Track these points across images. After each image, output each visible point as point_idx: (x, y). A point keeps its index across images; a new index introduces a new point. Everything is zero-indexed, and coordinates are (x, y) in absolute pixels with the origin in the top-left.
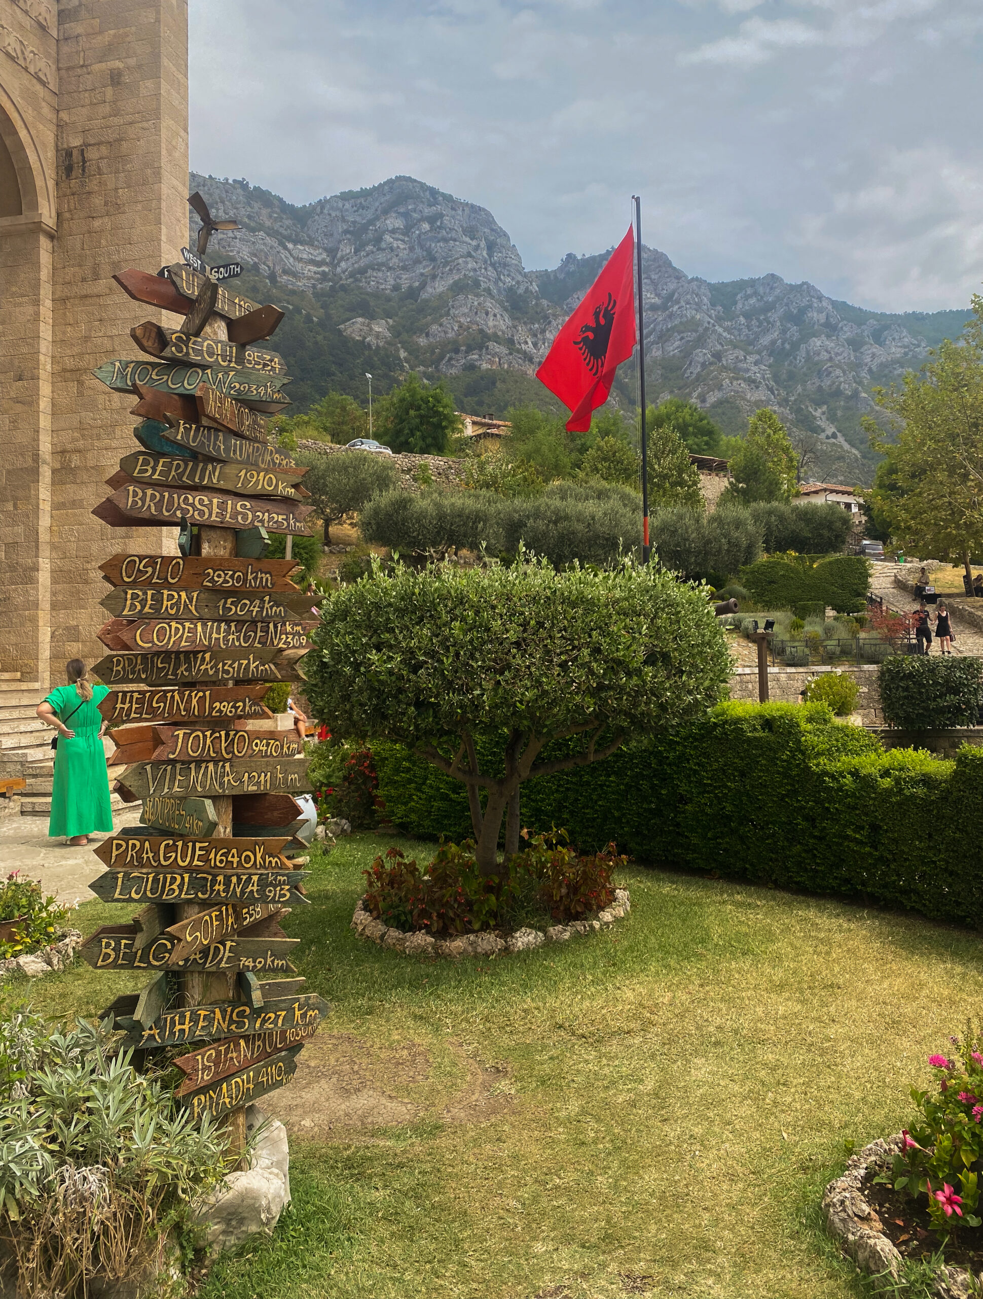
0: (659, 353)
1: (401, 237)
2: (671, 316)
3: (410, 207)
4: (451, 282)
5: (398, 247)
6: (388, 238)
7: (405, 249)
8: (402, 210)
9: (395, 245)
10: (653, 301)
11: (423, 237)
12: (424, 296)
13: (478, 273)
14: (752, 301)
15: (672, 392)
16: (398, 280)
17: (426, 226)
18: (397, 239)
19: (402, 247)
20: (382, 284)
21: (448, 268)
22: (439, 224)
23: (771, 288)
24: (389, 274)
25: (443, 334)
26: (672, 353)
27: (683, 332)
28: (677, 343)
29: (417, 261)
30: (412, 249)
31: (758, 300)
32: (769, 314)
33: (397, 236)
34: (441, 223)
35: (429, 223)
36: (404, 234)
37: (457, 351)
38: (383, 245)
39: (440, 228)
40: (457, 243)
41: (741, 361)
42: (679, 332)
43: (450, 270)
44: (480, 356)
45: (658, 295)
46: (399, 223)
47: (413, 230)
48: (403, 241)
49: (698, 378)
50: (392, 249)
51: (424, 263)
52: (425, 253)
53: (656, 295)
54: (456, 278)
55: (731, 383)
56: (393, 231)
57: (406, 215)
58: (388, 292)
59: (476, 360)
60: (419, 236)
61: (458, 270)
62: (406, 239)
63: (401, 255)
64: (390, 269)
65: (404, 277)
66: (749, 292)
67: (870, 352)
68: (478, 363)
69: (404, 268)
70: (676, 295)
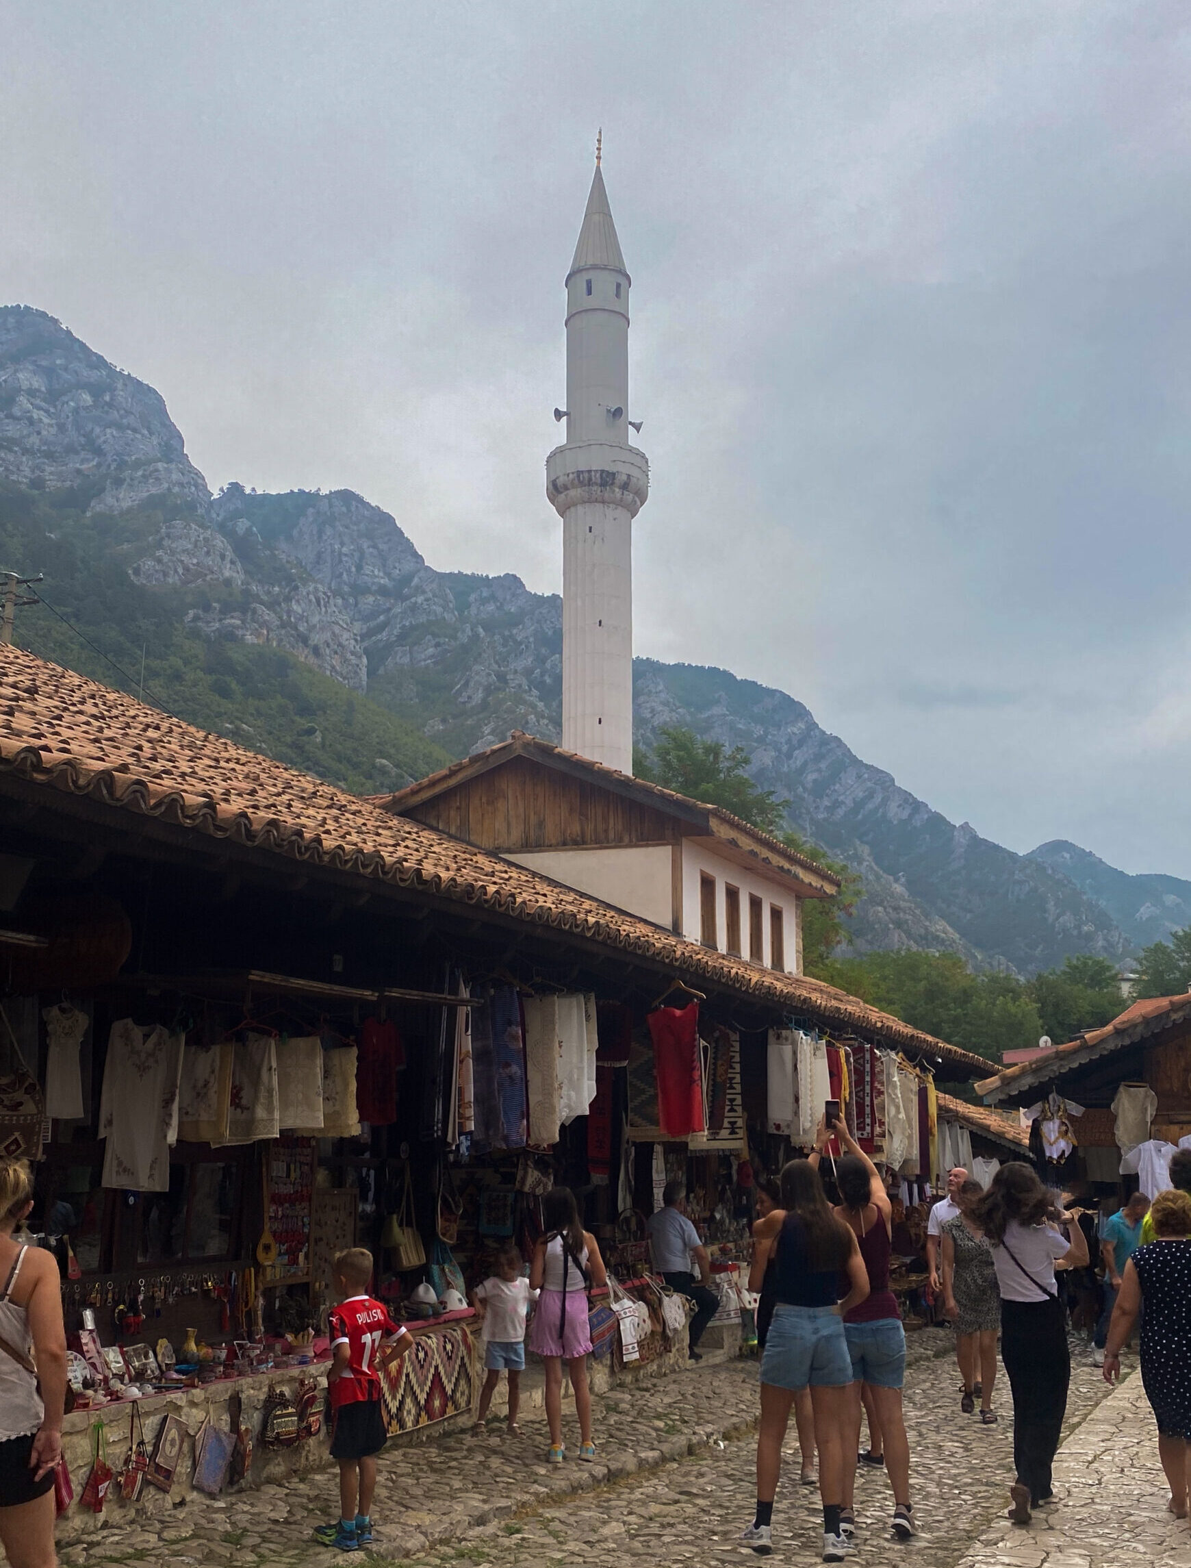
0: (406, 660)
1: (43, 404)
2: (414, 609)
3: (58, 362)
4: (146, 494)
5: (40, 420)
6: (23, 399)
7: (51, 425)
8: (44, 363)
9: (35, 416)
10: (382, 581)
11: (83, 413)
12: (97, 507)
13: (186, 490)
14: (491, 607)
15: (444, 721)
16: (38, 473)
17: (87, 398)
18: (39, 408)
19: (46, 421)
20: (13, 473)
21: (140, 473)
22: (107, 398)
23: (514, 595)
24: (24, 459)
25: (160, 576)
26: (423, 663)
27: (439, 637)
28: (431, 650)
29: (71, 450)
30: (62, 428)
31: (498, 608)
32: (514, 631)
33: (38, 402)
34: (112, 399)
35: (92, 395)
36: (44, 400)
37: (207, 608)
38: (16, 411)
39: (110, 405)
40: (139, 436)
41: (525, 692)
42: (434, 635)
43: (143, 476)
44: (243, 622)
45: (388, 575)
46: (38, 383)
47: (65, 399)
48: (47, 411)
49: (484, 705)
50: (31, 422)
51: (83, 454)
52: (82, 440)
53: (385, 573)
54: (154, 491)
55: (538, 721)
56: (32, 393)
57: (49, 372)
58: (23, 487)
59: (238, 627)
60: (76, 411)
61: (157, 479)
62: (52, 410)
63: (44, 433)
64: (25, 451)
65: (49, 469)
66: (485, 594)
67: (648, 705)
68: (240, 632)
69: (50, 455)
70: (416, 580)
